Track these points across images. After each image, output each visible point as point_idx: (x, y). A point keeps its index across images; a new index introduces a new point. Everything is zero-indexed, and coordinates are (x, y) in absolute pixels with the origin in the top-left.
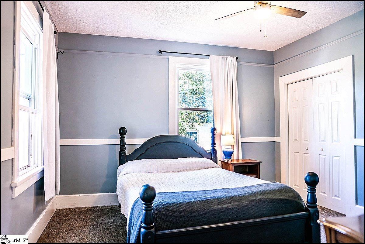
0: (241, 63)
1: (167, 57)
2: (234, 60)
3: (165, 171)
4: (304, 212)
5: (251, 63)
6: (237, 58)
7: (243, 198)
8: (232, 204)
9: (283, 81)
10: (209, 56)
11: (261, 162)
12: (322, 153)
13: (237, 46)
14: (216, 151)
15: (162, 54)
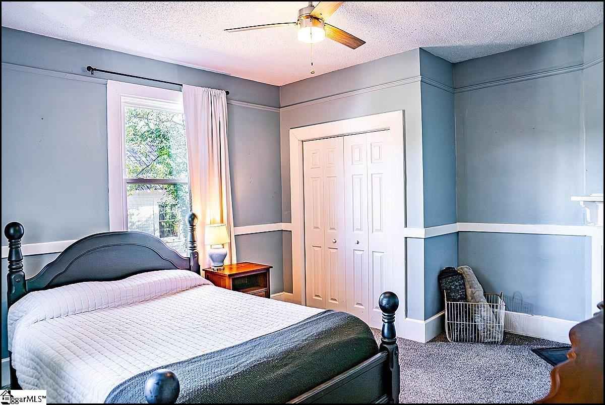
0: (233, 102)
1: (103, 81)
2: (223, 97)
3: (117, 304)
4: (379, 354)
5: (248, 104)
6: (227, 93)
7: (303, 351)
8: (290, 365)
9: (296, 136)
10: (182, 85)
11: (272, 267)
12: (358, 247)
13: (227, 73)
14: (197, 253)
15: (92, 74)
